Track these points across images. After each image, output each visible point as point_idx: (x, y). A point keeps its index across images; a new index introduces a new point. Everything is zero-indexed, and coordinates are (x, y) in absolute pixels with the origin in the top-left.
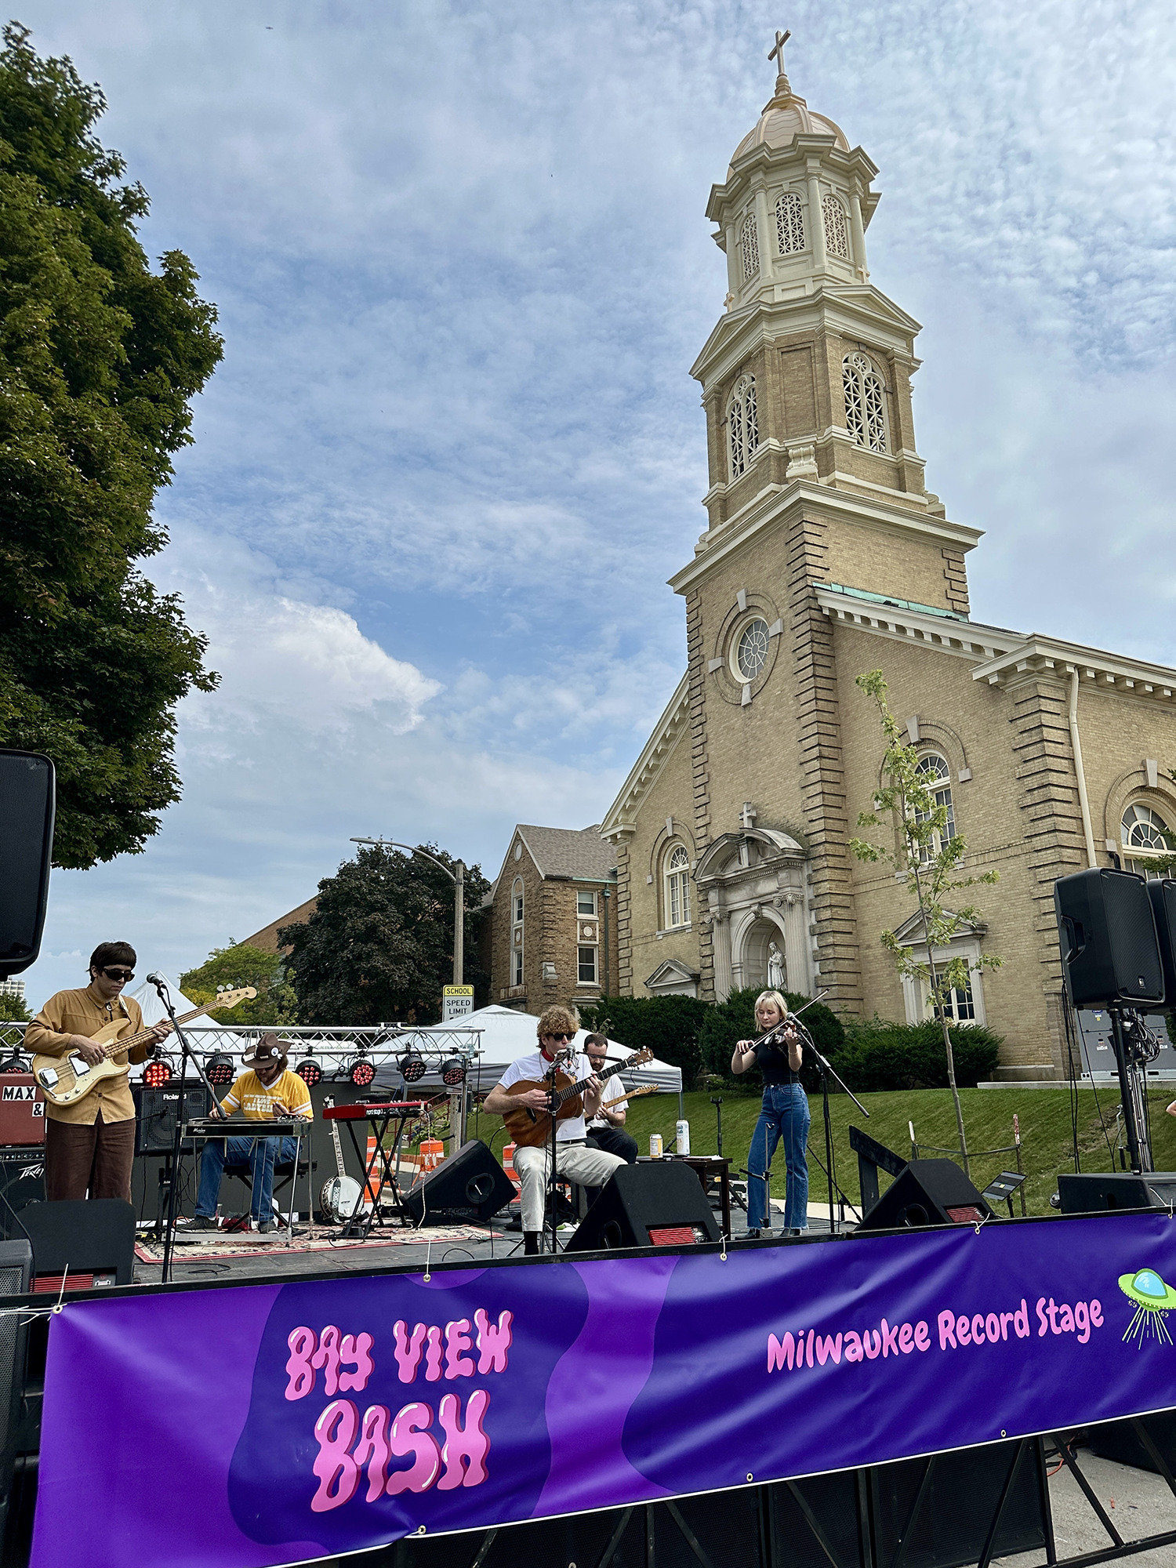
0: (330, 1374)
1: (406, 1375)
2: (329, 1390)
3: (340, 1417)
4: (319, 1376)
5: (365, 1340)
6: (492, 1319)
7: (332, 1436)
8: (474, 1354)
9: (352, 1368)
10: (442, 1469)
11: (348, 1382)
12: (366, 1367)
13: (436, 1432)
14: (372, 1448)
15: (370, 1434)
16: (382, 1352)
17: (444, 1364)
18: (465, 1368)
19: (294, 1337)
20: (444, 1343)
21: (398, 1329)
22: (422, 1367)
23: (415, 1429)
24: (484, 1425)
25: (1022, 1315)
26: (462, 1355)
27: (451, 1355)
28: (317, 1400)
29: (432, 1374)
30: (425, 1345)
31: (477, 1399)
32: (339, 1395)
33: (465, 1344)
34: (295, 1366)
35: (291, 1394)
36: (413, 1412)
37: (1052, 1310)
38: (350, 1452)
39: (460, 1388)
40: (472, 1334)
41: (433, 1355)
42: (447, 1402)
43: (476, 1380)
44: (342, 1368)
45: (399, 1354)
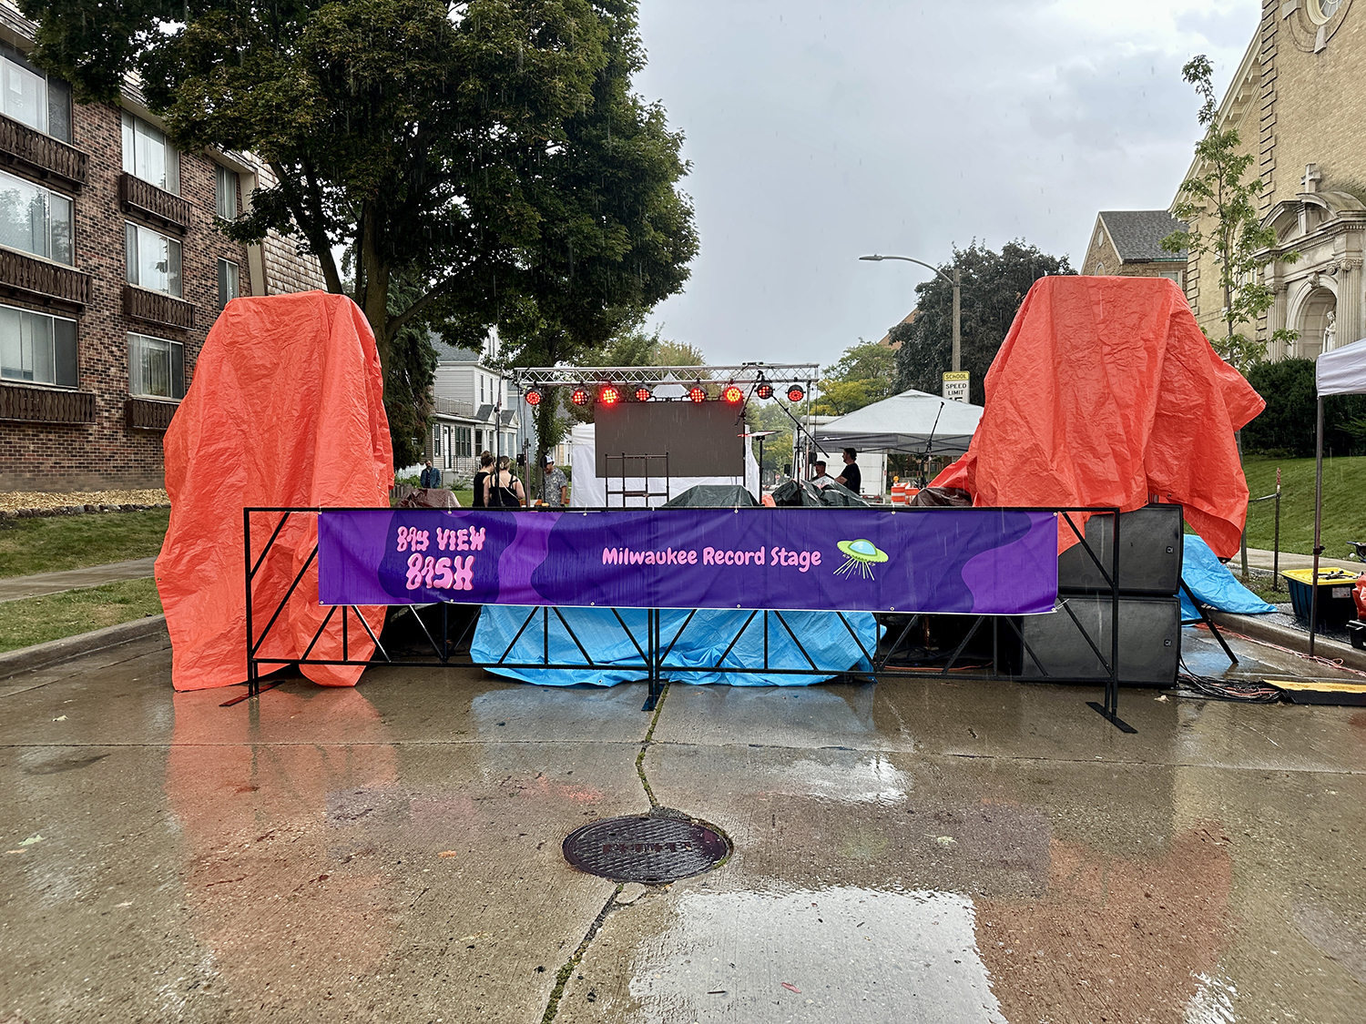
0: (413, 543)
1: (442, 547)
2: (413, 550)
3: (417, 559)
4: (409, 544)
5: (426, 533)
6: (477, 530)
7: (414, 565)
8: (469, 542)
9: (422, 543)
10: (454, 582)
11: (419, 547)
12: (427, 543)
13: (453, 569)
14: (428, 571)
15: (428, 566)
16: (433, 538)
17: (457, 545)
18: (466, 547)
19: (400, 530)
20: (457, 537)
21: (439, 530)
22: (448, 545)
23: (445, 566)
24: (472, 568)
25: (762, 554)
26: (464, 542)
27: (460, 542)
28: (409, 552)
29: (452, 548)
30: (449, 537)
31: (470, 560)
32: (416, 551)
33: (466, 538)
34: (401, 540)
35: (399, 549)
36: (445, 560)
37: (783, 553)
38: (420, 571)
39: (464, 554)
40: (469, 535)
41: (453, 541)
42: (458, 559)
43: (470, 552)
44: (417, 542)
45: (439, 539)
